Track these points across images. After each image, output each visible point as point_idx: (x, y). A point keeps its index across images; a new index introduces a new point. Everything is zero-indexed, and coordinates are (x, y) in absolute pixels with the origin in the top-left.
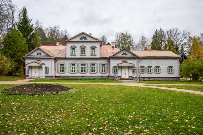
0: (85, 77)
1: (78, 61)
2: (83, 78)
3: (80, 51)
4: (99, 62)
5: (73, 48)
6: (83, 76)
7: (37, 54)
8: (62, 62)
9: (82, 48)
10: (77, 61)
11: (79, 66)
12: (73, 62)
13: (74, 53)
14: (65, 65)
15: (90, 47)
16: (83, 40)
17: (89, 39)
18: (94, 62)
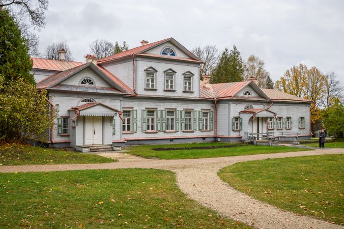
0: (174, 140)
1: (162, 104)
2: (171, 143)
3: (163, 81)
4: (198, 108)
5: (151, 73)
6: (171, 140)
7: (82, 83)
8: (127, 106)
9: (166, 75)
10: (159, 104)
11: (164, 117)
12: (151, 105)
13: (153, 86)
14: (135, 112)
15: (183, 74)
16: (169, 56)
17: (179, 55)
18: (190, 108)
